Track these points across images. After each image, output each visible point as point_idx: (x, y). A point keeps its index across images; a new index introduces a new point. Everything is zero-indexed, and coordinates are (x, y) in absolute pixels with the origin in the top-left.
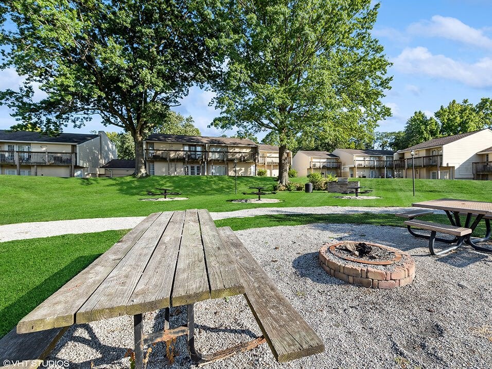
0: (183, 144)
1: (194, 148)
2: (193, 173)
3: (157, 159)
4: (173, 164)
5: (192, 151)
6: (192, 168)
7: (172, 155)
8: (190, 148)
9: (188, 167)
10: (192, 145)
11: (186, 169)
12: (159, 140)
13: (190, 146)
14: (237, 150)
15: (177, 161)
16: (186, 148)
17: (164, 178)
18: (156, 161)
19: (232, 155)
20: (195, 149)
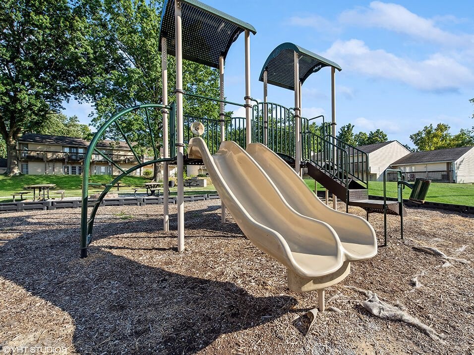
0: (63, 146)
1: (75, 150)
2: (74, 172)
3: (30, 159)
4: (51, 164)
5: (73, 153)
6: (74, 168)
7: (49, 155)
8: (70, 150)
9: (68, 167)
10: (74, 147)
11: (66, 169)
12: (35, 141)
13: (70, 148)
14: (122, 153)
15: (56, 162)
16: (67, 150)
17: (41, 176)
18: (31, 161)
19: (117, 158)
20: (77, 151)
